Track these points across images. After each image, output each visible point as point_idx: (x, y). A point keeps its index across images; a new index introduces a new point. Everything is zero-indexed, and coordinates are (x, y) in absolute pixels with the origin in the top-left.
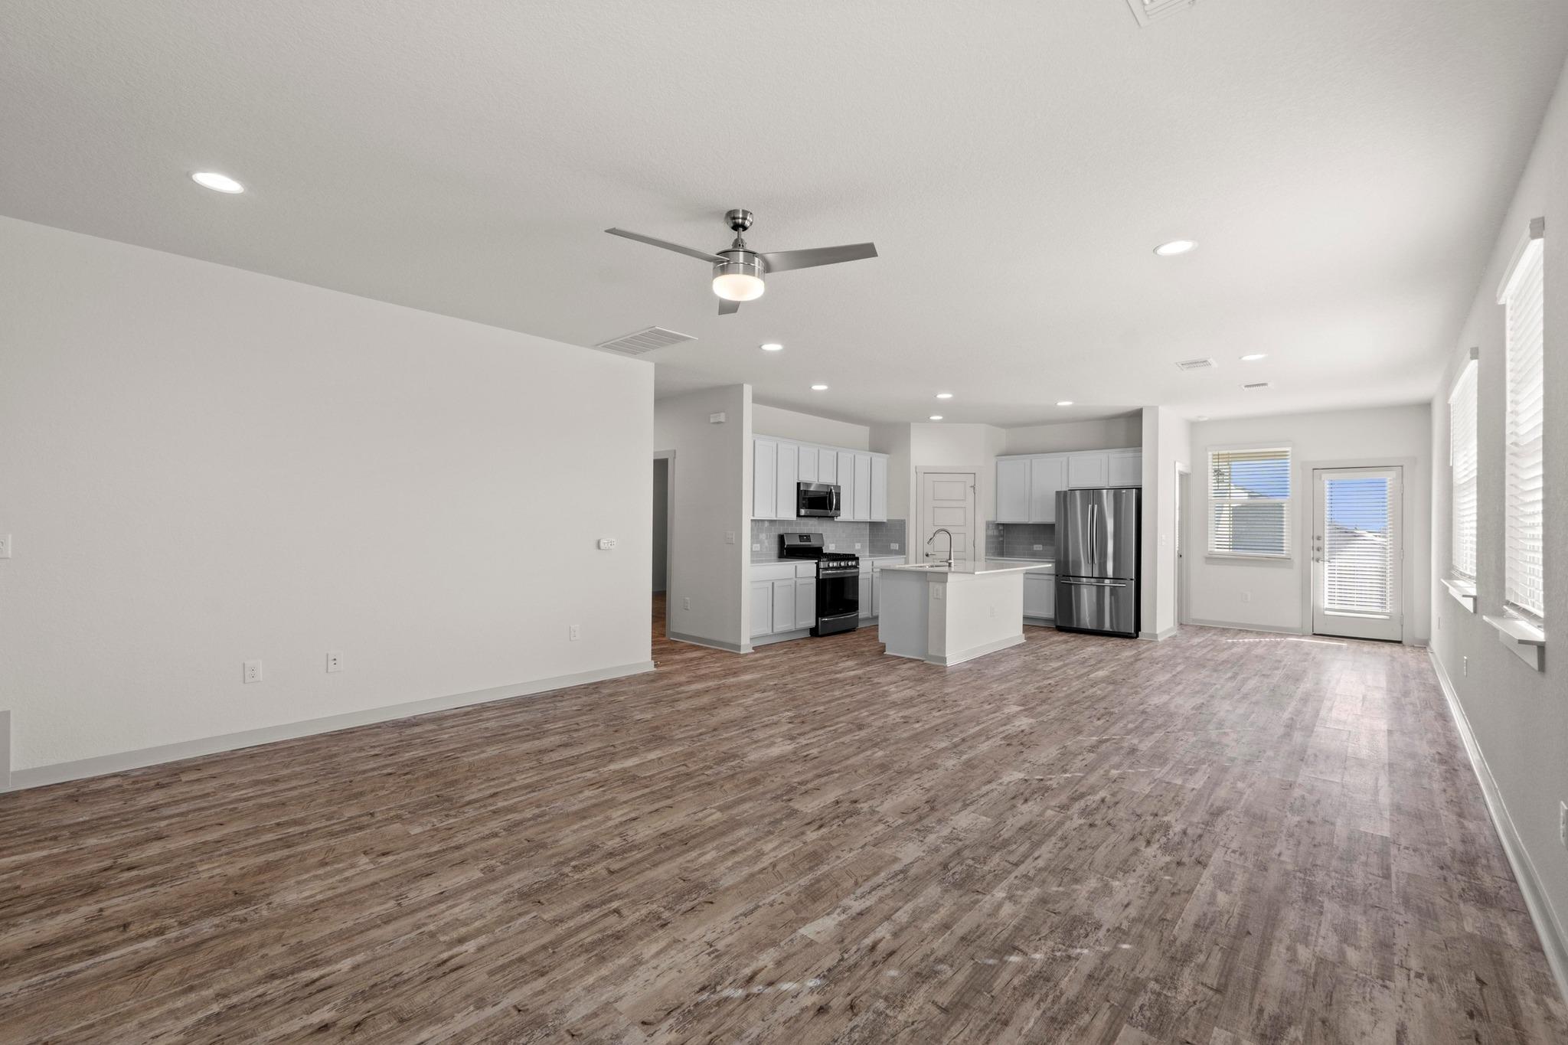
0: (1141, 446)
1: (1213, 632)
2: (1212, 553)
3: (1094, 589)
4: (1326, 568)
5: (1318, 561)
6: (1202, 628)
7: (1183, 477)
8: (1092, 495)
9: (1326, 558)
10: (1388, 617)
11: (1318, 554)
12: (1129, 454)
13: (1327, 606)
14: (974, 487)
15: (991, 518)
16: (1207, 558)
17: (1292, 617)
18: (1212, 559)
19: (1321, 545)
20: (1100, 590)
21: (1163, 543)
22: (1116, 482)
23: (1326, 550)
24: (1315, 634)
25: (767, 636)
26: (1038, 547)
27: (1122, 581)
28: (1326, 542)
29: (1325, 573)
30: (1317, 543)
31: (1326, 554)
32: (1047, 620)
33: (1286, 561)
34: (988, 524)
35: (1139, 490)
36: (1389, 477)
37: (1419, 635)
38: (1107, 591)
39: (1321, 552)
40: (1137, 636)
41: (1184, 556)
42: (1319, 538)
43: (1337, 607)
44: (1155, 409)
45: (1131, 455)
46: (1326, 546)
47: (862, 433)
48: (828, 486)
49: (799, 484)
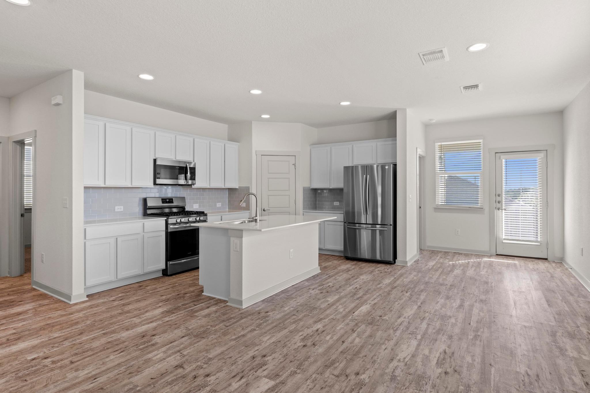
0: (396, 137)
1: (440, 255)
2: (438, 205)
3: (370, 231)
4: (503, 214)
5: (499, 209)
6: (434, 252)
7: (421, 158)
8: (368, 169)
9: (504, 207)
10: (539, 244)
11: (498, 205)
12: (389, 142)
13: (504, 237)
14: (294, 165)
15: (307, 185)
16: (435, 208)
17: (484, 246)
18: (438, 209)
19: (500, 200)
20: (374, 232)
21: (410, 200)
22: (381, 161)
23: (504, 203)
24: (497, 255)
25: (111, 282)
26: (336, 204)
27: (386, 226)
28: (504, 198)
29: (503, 216)
30: (498, 199)
31: (503, 205)
32: (340, 251)
33: (480, 210)
34: (305, 189)
35: (395, 166)
36: (539, 157)
37: (558, 254)
38: (378, 232)
39: (501, 203)
40: (395, 263)
41: (422, 207)
42: (499, 196)
43: (510, 238)
44: (404, 110)
45: (390, 143)
46: (504, 200)
47: (223, 128)
48: (185, 162)
49: (155, 161)
